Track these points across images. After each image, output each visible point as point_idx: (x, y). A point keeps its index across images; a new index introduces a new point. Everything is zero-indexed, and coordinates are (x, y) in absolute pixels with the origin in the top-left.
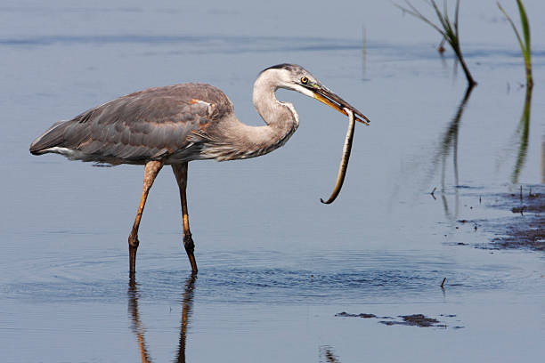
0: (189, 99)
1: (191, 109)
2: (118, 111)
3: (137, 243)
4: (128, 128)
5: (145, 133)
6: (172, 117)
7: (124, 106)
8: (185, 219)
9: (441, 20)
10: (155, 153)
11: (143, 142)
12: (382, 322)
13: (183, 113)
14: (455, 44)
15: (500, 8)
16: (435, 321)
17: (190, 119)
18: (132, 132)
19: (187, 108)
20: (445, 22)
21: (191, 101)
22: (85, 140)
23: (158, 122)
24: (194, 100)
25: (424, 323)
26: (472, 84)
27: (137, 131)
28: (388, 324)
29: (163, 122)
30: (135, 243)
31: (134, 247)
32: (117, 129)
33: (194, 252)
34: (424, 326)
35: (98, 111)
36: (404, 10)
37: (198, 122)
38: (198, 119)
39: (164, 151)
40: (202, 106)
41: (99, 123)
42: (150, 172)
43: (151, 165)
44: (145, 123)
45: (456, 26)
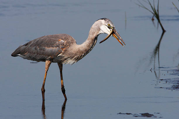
0: (58, 39)
1: (59, 43)
2: (36, 42)
3: (44, 91)
4: (39, 48)
5: (44, 50)
6: (53, 45)
7: (38, 41)
8: (62, 81)
9: (153, 9)
10: (47, 58)
11: (43, 54)
12: (134, 116)
13: (56, 44)
14: (158, 17)
15: (173, 4)
16: (152, 115)
17: (58, 46)
18: (40, 50)
19: (57, 42)
20: (154, 10)
21: (59, 40)
22: (26, 52)
23: (48, 47)
24: (60, 40)
25: (148, 116)
26: (164, 31)
27: (41, 50)
28: (136, 116)
29: (49, 47)
30: (43, 90)
31: (43, 91)
32: (36, 49)
33: (65, 93)
34: (149, 117)
35: (30, 42)
36: (139, 6)
37: (61, 47)
38: (61, 46)
39: (50, 57)
40: (62, 42)
41: (30, 46)
42: (47, 65)
43: (47, 62)
44: (44, 47)
45: (158, 11)
